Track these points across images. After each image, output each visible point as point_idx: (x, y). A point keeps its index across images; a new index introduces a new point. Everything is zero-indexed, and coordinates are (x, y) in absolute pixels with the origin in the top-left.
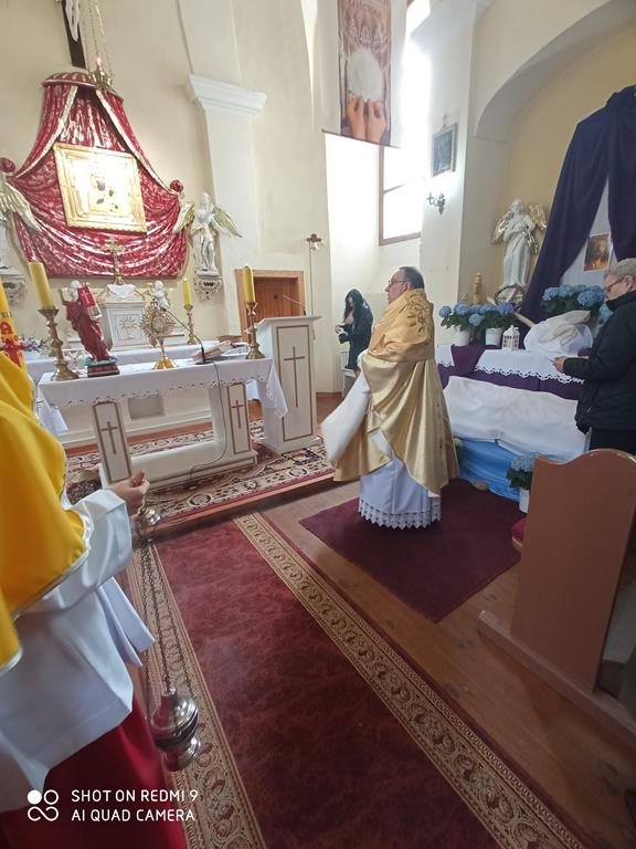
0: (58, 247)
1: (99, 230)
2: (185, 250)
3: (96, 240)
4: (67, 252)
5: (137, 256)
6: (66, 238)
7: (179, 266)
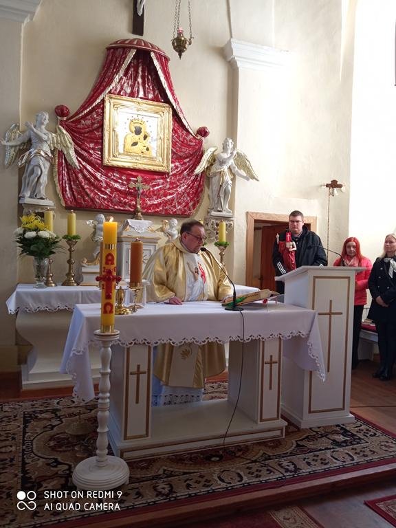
0: (90, 183)
1: (129, 169)
2: (202, 191)
3: (123, 178)
4: (96, 187)
5: (157, 194)
6: (98, 175)
7: (194, 206)
